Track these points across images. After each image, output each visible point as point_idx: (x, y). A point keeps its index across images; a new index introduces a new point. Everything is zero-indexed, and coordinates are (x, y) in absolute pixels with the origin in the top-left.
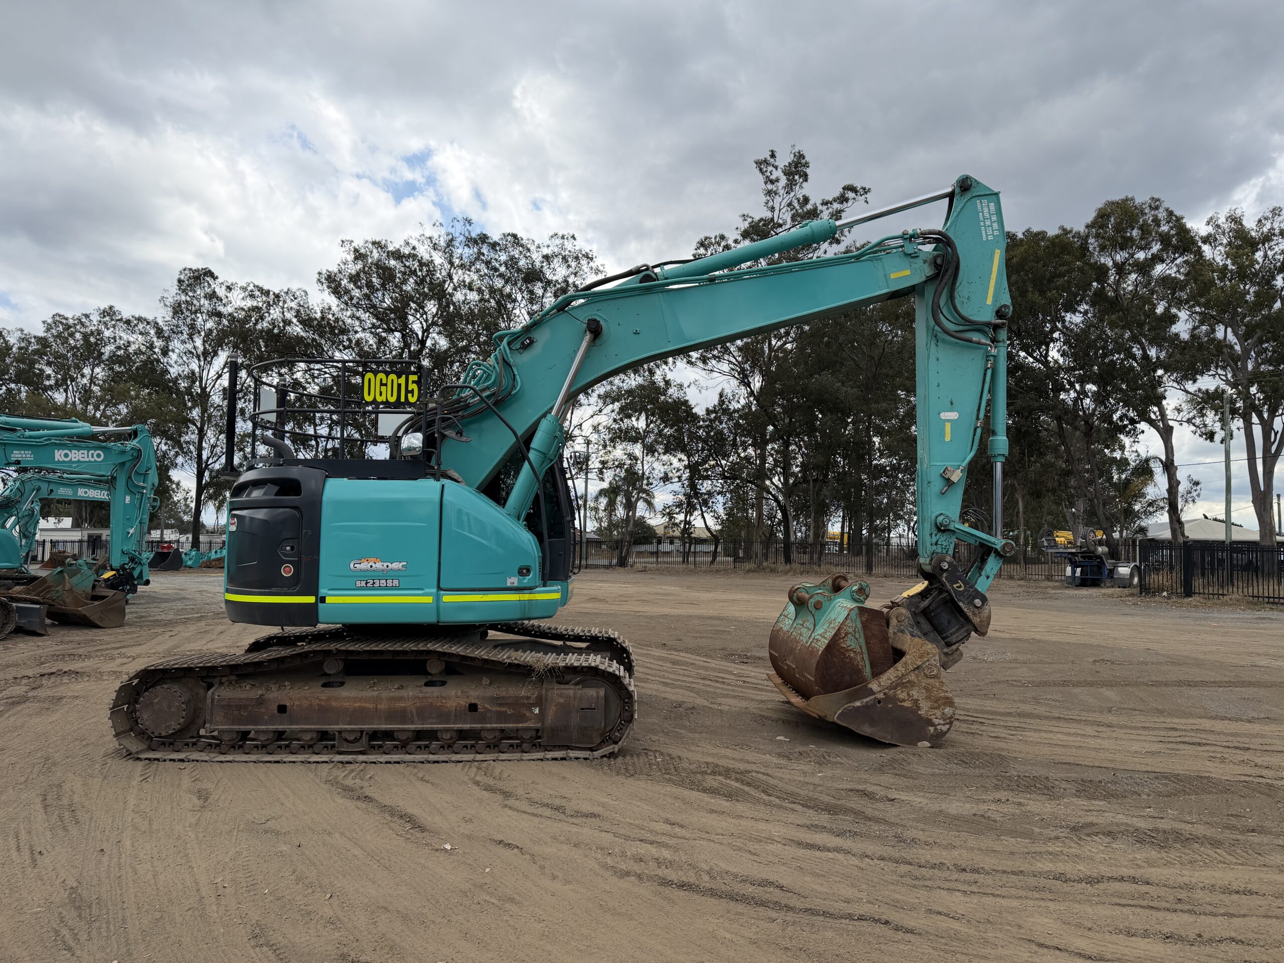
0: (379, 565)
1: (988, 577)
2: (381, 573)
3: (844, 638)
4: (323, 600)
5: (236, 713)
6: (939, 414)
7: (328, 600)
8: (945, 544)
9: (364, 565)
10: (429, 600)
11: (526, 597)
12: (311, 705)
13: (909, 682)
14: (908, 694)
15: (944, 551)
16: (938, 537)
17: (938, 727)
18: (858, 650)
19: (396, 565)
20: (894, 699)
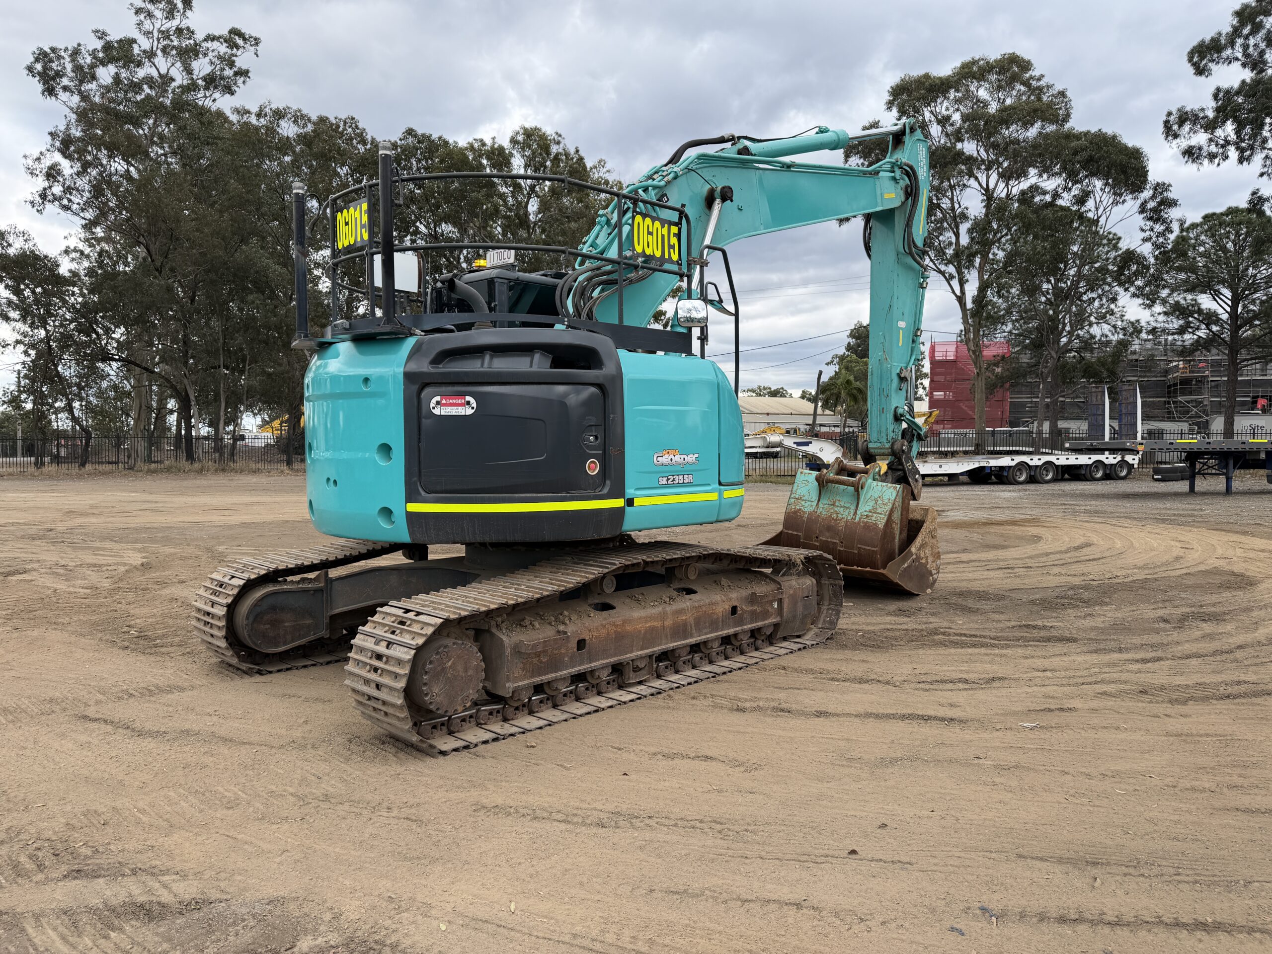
0: (677, 459)
2: (678, 468)
3: (894, 511)
4: (630, 502)
5: (535, 660)
6: (897, 322)
7: (637, 502)
8: (898, 431)
9: (665, 459)
10: (714, 496)
12: (608, 634)
13: (926, 543)
14: (925, 553)
15: (897, 437)
16: (894, 425)
17: (934, 576)
18: (897, 521)
19: (691, 458)
20: (919, 558)
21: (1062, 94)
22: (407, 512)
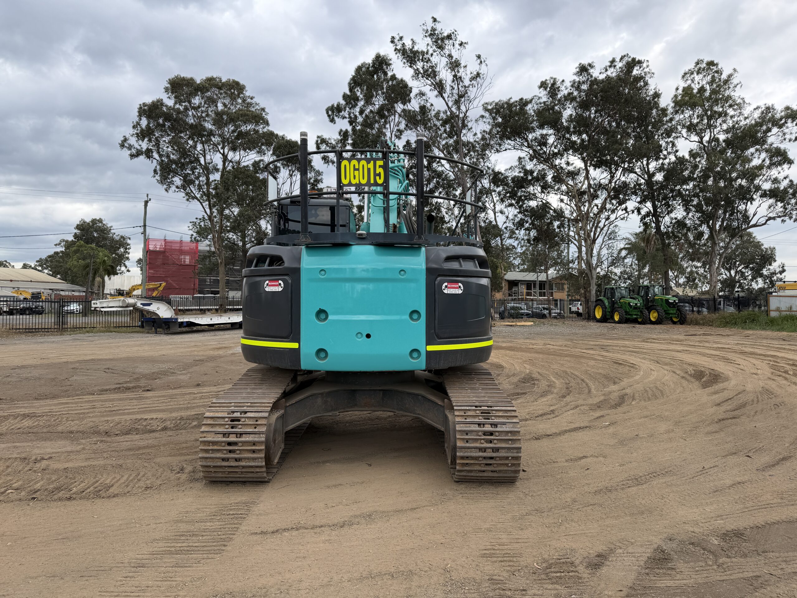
21: (263, 109)
22: (426, 350)
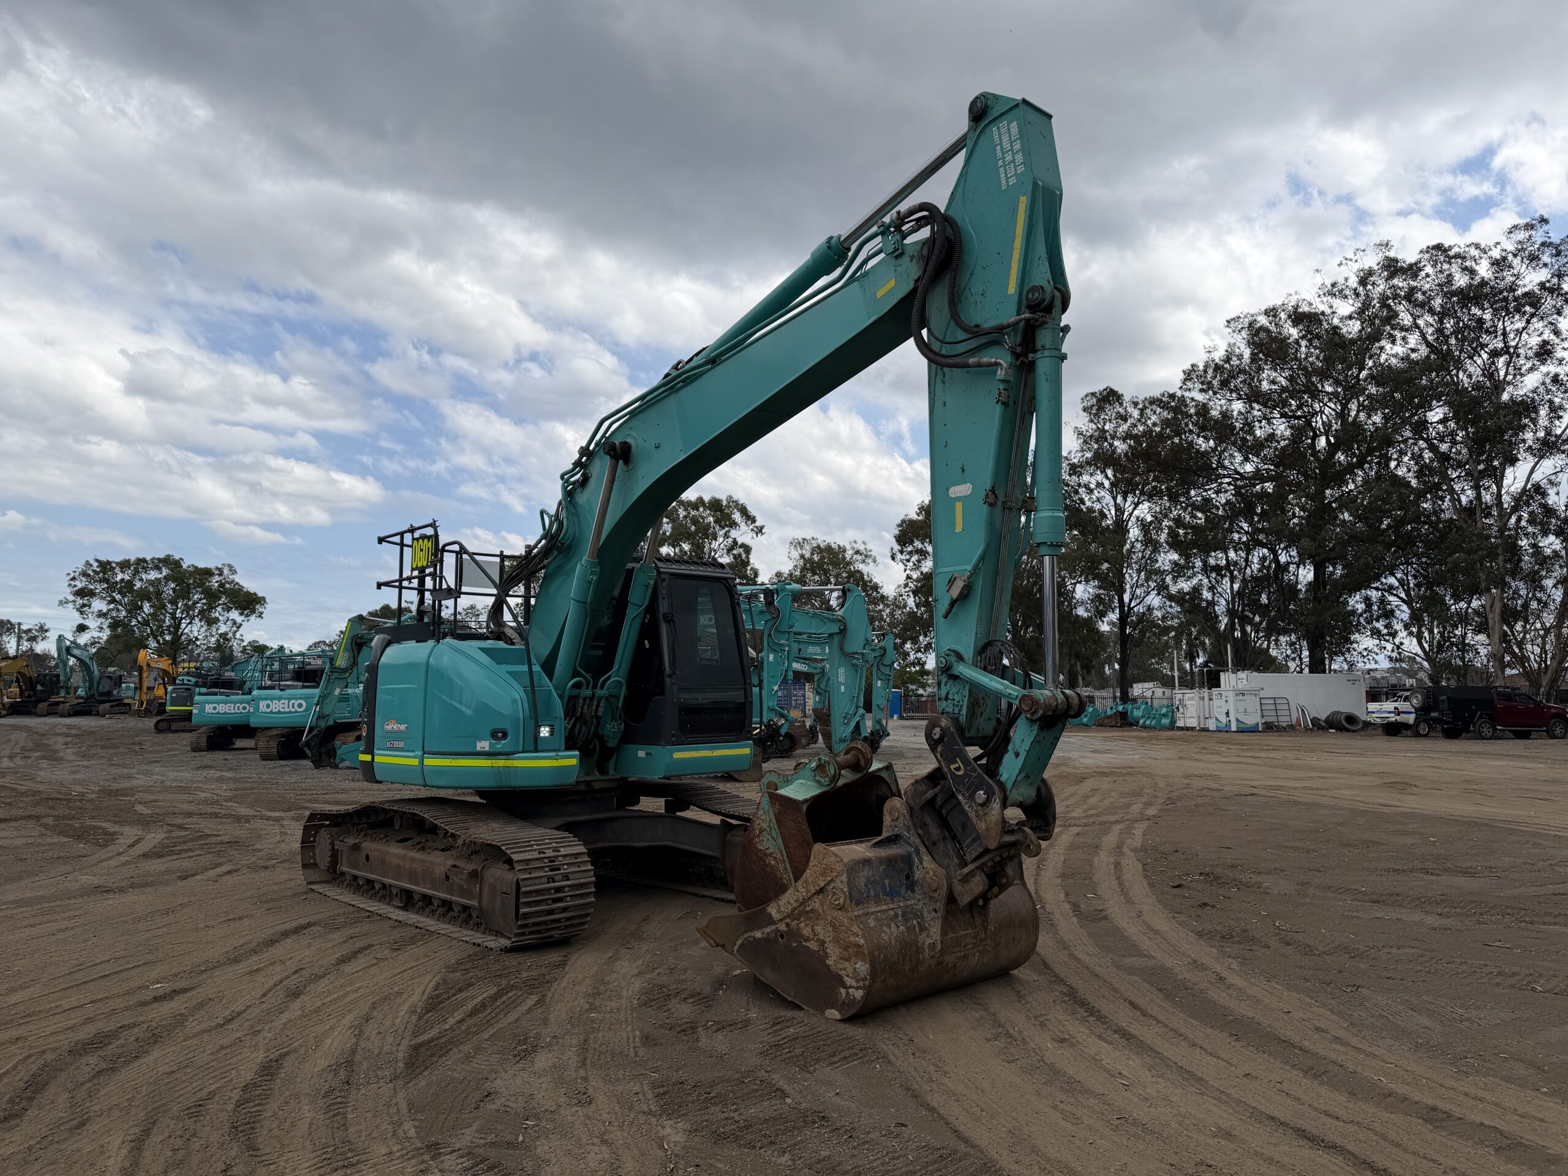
0: (396, 727)
1: (1017, 755)
3: (758, 836)
5: (350, 857)
6: (947, 490)
8: (957, 698)
9: (390, 727)
10: (415, 762)
11: (501, 763)
13: (813, 911)
14: (813, 931)
15: (956, 711)
16: (948, 687)
17: (851, 991)
18: (779, 856)
19: (403, 727)
20: (793, 934)
